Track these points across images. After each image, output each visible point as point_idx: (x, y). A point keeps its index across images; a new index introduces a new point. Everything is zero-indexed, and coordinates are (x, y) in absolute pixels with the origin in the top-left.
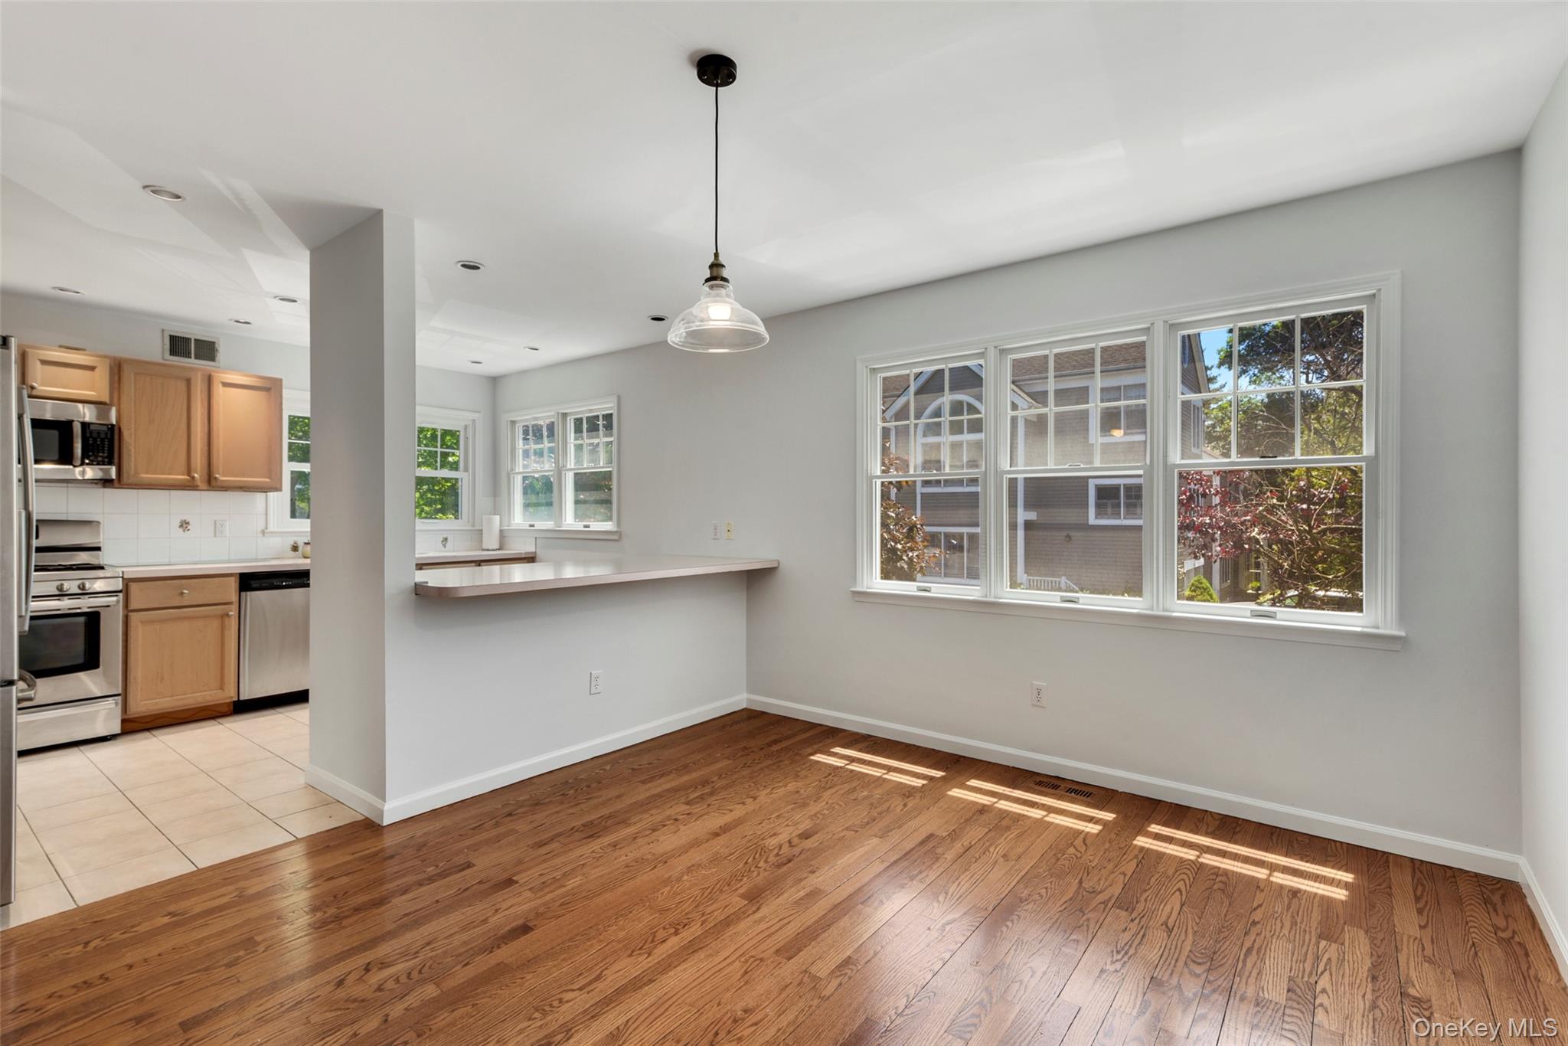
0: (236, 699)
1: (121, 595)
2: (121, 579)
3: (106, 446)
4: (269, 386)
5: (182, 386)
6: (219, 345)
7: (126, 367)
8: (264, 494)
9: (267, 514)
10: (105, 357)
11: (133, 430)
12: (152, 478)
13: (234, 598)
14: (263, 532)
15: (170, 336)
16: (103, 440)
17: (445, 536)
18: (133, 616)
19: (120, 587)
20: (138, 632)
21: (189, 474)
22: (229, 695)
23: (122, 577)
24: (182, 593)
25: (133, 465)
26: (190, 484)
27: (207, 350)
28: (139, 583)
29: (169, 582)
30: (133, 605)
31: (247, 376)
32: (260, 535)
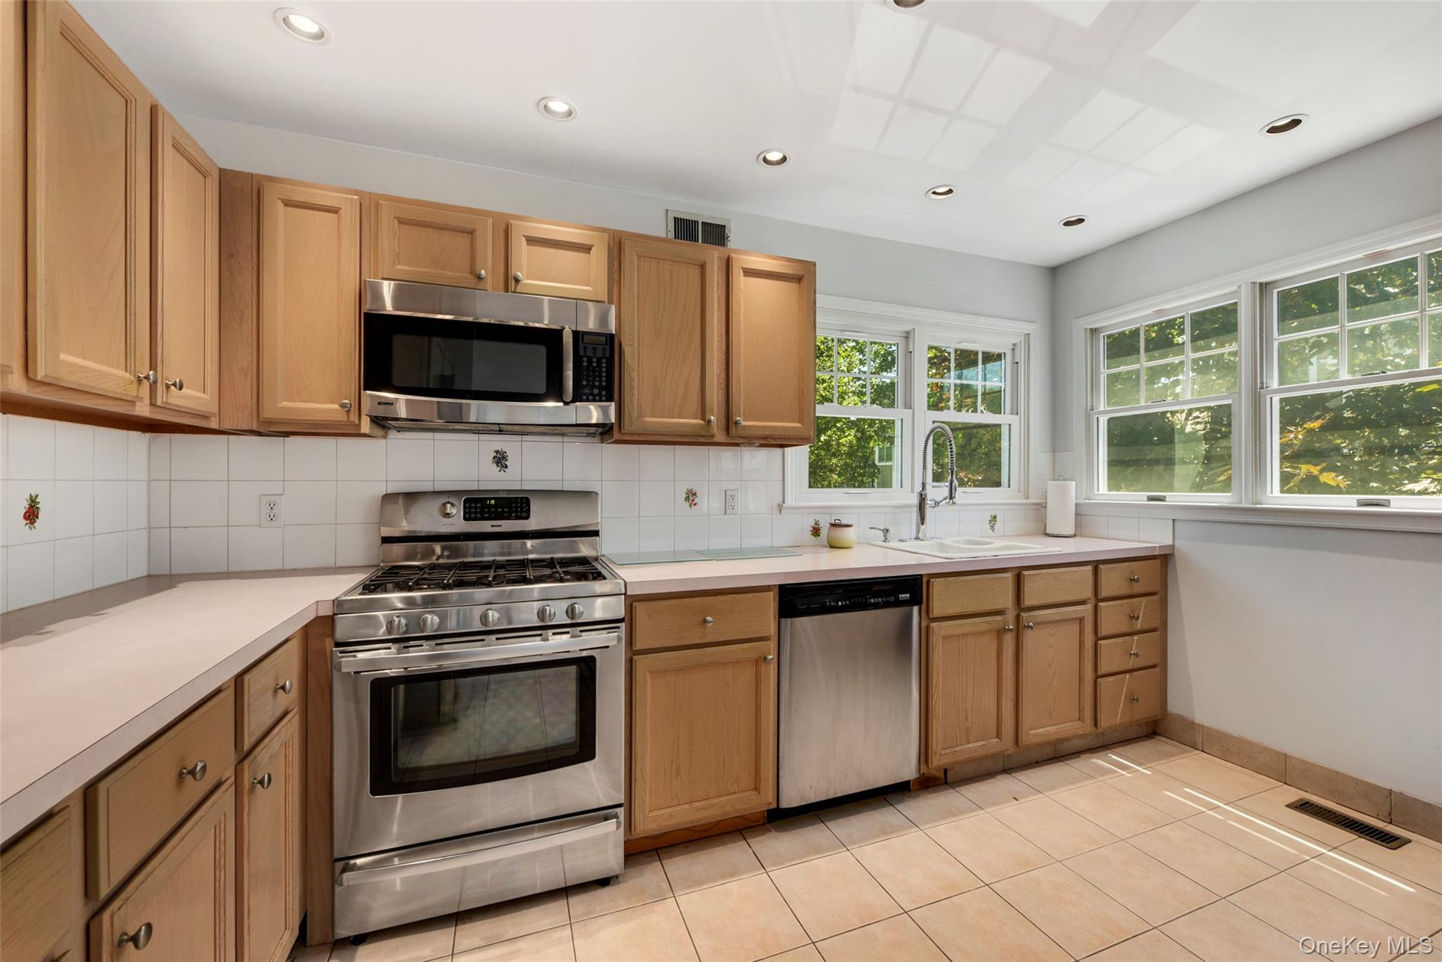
0: (774, 806)
1: (623, 625)
2: (623, 596)
3: (604, 370)
4: (800, 273)
5: (695, 273)
6: (730, 230)
7: (627, 245)
8: (779, 451)
9: (784, 480)
10: (603, 230)
11: (636, 345)
12: (660, 423)
13: (772, 630)
14: (780, 508)
15: (675, 218)
16: (599, 362)
17: (993, 513)
18: (642, 662)
19: (621, 613)
20: (647, 689)
21: (703, 418)
22: (766, 800)
23: (625, 594)
24: (705, 621)
25: (635, 403)
26: (703, 433)
27: (717, 234)
28: (647, 603)
29: (687, 600)
30: (640, 644)
31: (770, 257)
32: (776, 511)
